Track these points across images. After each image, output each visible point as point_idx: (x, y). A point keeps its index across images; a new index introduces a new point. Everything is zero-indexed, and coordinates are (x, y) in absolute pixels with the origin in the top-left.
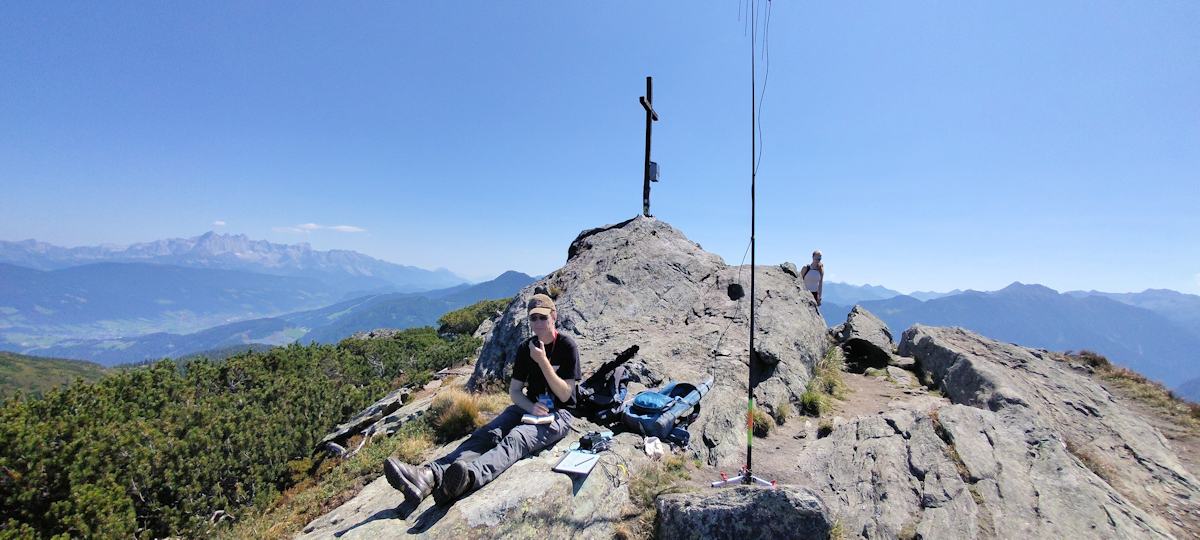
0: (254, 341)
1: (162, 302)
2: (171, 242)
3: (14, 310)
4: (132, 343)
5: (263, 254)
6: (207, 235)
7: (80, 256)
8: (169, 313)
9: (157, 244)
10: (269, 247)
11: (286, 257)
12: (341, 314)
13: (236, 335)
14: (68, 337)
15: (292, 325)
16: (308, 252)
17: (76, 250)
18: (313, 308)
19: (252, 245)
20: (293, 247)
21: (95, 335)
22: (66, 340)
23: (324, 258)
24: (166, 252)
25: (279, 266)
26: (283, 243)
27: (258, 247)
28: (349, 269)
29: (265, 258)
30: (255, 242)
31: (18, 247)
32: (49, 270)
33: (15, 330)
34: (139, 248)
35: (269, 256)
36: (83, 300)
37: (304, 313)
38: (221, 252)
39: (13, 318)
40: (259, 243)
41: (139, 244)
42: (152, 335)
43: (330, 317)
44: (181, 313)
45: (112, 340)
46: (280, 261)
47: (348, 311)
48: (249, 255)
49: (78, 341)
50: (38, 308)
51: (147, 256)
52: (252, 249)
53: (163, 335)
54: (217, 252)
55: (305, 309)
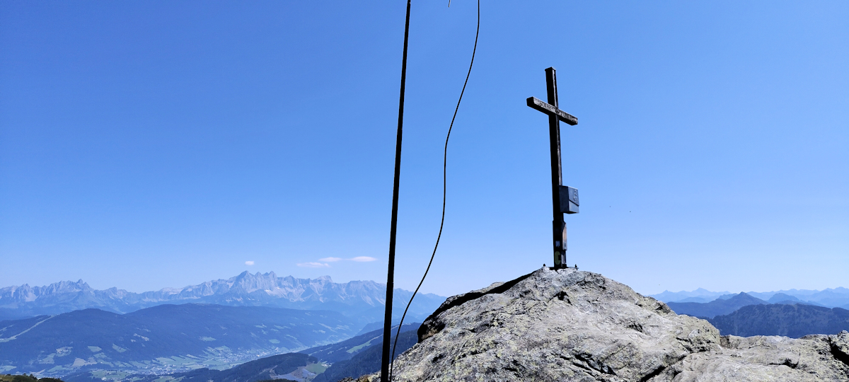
0: (280, 377)
1: (205, 339)
2: (214, 284)
3: (98, 349)
5: (289, 290)
6: (243, 275)
7: (147, 300)
9: (204, 285)
10: (294, 281)
11: (309, 291)
12: (360, 347)
13: (264, 371)
14: (135, 373)
15: (314, 360)
16: (329, 285)
17: (144, 295)
18: (334, 342)
19: (280, 282)
20: (315, 281)
21: (154, 371)
22: (134, 376)
23: (344, 290)
24: (210, 292)
25: (301, 299)
26: (306, 278)
27: (285, 283)
28: (368, 299)
29: (291, 293)
30: (281, 278)
31: (104, 294)
32: (124, 313)
33: (99, 366)
34: (190, 290)
35: (294, 291)
36: (147, 339)
37: (325, 347)
38: (254, 290)
39: (97, 356)
40: (285, 279)
41: (190, 287)
42: (197, 370)
43: (351, 351)
44: (220, 349)
45: (166, 375)
46: (303, 296)
47: (368, 344)
48: (276, 291)
49: (141, 376)
50: (115, 347)
51: (195, 298)
52: (280, 285)
53: (204, 371)
54: (250, 290)
55: (326, 343)
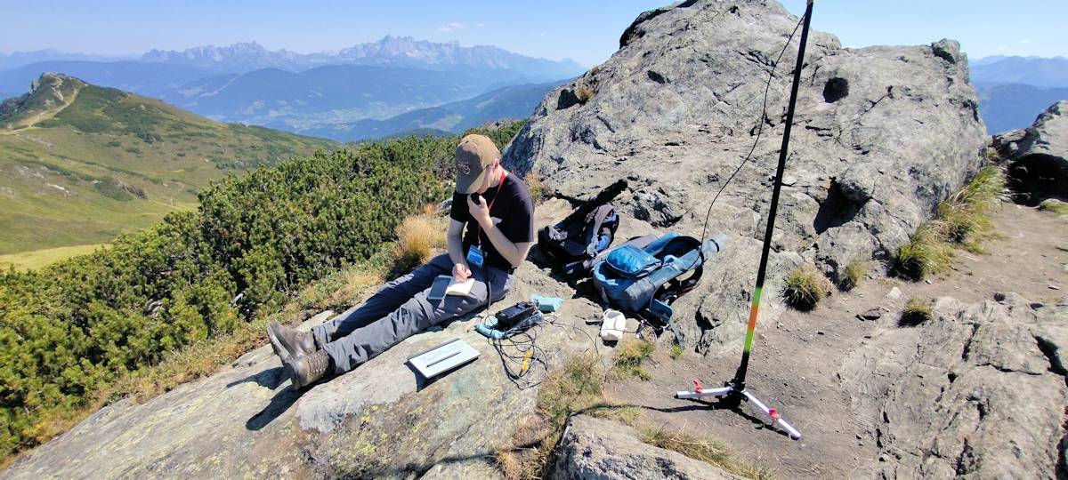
0: (427, 126)
1: (366, 95)
2: (365, 46)
3: (285, 103)
4: (353, 126)
5: (426, 53)
6: (387, 38)
7: (313, 61)
8: (371, 104)
9: (356, 47)
10: (429, 45)
11: (442, 54)
12: (486, 103)
13: (414, 121)
14: (318, 122)
15: (451, 113)
16: (458, 49)
17: (311, 56)
18: (465, 99)
19: (418, 45)
20: (446, 45)
21: (332, 120)
22: (317, 124)
23: (470, 53)
24: (362, 55)
25: (437, 62)
26: (438, 42)
27: (421, 47)
28: (490, 62)
29: (427, 56)
30: (418, 42)
31: (276, 55)
32: (297, 72)
33: (289, 116)
34: (346, 52)
35: (429, 54)
36: (320, 95)
37: (458, 103)
38: (397, 53)
39: (286, 108)
40: (422, 43)
41: (345, 49)
42: (363, 120)
43: (479, 106)
44: (378, 103)
45: (341, 124)
46: (437, 59)
47: (491, 101)
48: (414, 54)
49: (323, 124)
50: (298, 101)
51: (351, 59)
52: (418, 49)
53: (369, 121)
54: (395, 53)
55: (459, 99)
